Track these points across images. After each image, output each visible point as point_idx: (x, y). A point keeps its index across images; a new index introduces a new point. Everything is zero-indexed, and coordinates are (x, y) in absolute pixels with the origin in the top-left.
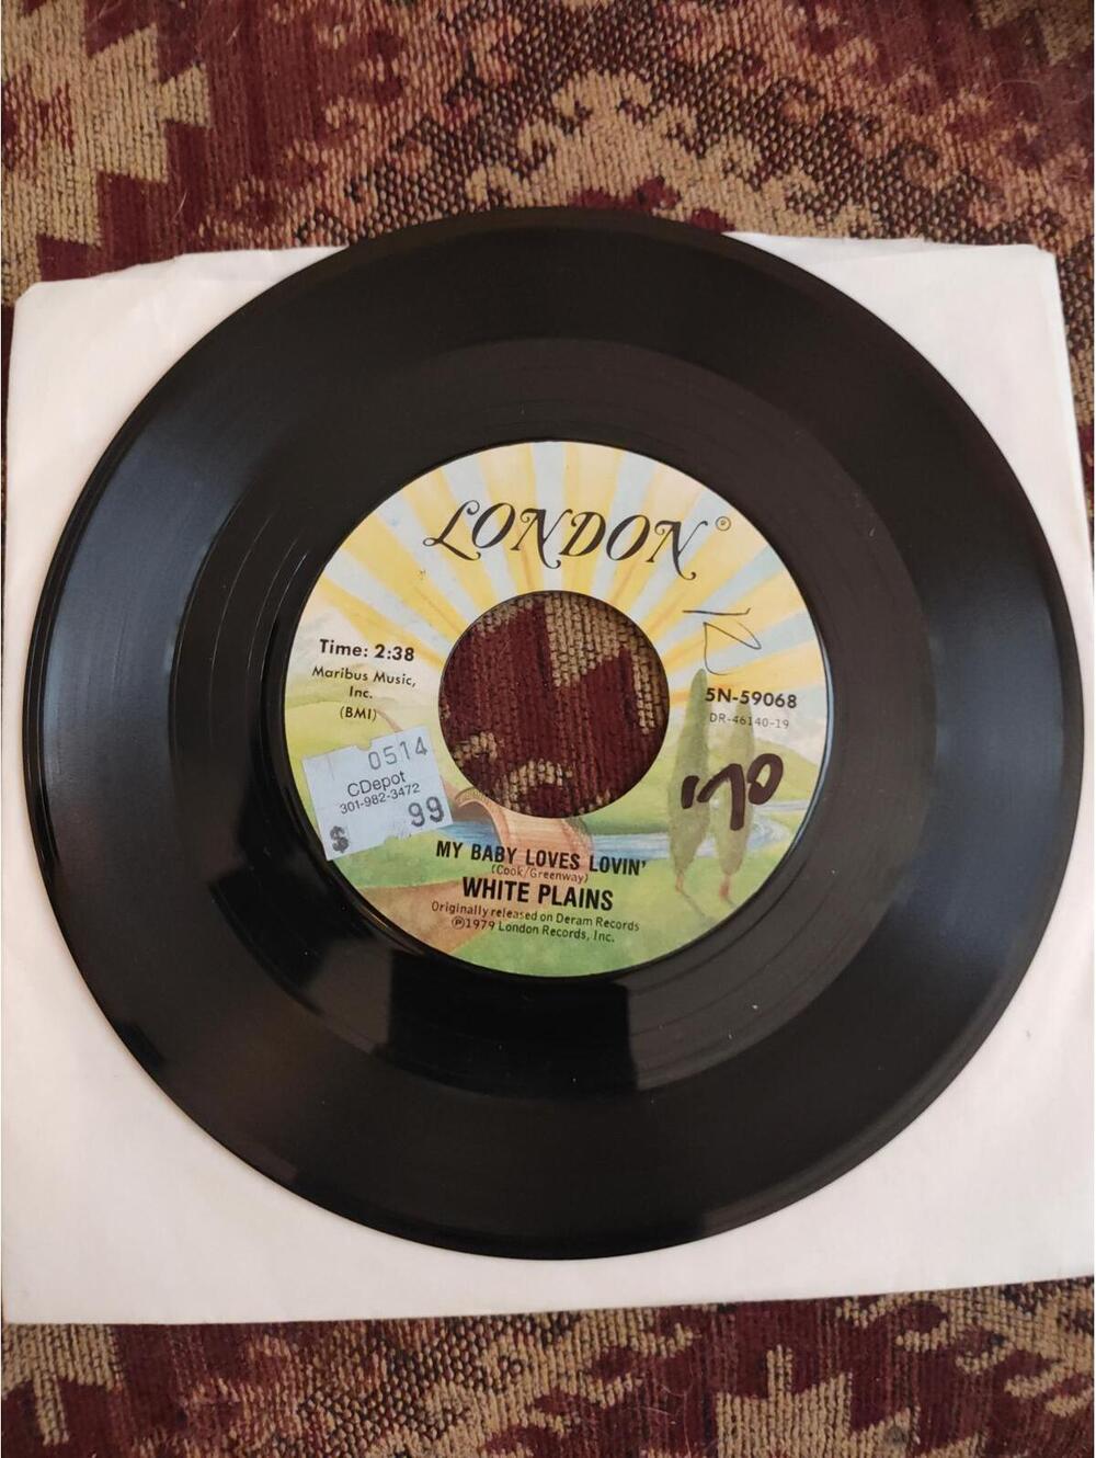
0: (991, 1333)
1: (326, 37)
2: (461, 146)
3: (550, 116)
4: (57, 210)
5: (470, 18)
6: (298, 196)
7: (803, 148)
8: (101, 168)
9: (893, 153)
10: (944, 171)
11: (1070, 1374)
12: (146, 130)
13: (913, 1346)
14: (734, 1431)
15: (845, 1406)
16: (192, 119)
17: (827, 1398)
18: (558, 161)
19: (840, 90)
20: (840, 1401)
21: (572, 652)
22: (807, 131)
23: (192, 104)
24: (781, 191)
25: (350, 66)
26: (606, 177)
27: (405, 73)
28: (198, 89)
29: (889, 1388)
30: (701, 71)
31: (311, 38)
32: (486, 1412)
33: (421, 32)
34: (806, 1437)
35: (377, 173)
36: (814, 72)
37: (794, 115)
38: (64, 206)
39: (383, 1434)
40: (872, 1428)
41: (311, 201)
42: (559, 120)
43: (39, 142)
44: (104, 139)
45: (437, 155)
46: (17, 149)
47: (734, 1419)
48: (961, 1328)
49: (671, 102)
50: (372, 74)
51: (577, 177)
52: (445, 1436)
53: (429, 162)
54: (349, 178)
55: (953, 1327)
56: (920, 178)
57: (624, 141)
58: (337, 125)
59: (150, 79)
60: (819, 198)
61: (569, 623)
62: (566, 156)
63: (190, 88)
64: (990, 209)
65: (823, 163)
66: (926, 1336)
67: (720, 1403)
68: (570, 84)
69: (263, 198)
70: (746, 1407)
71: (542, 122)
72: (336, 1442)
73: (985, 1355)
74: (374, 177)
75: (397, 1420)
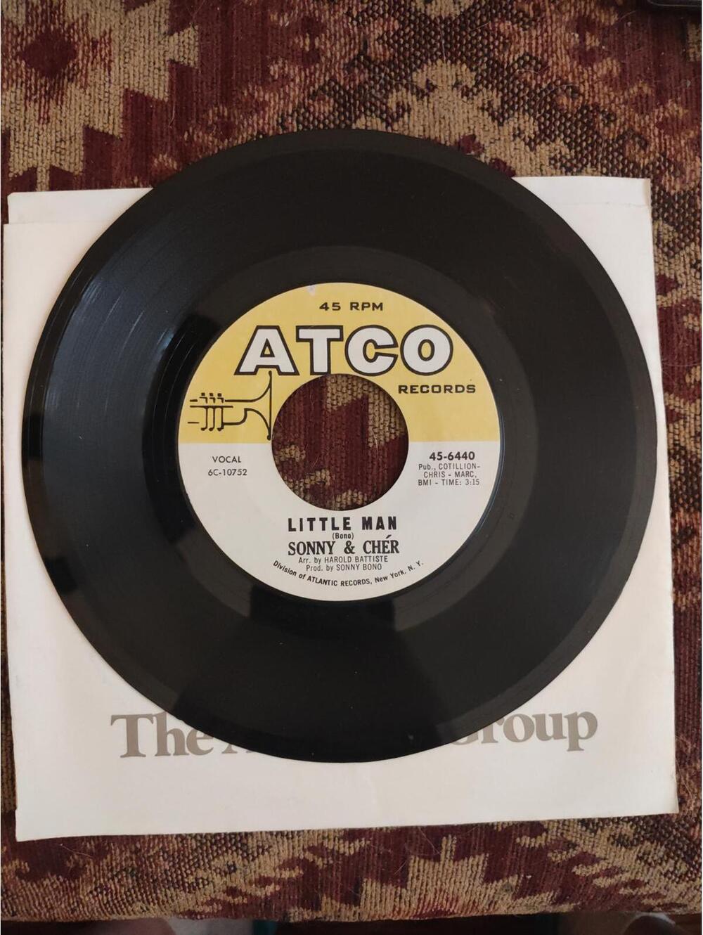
0: (570, 842)
1: (276, 18)
2: (352, 101)
3: (410, 86)
4: (97, 111)
5: (368, 15)
6: (248, 120)
7: (565, 127)
8: (126, 86)
9: (621, 137)
10: (650, 152)
11: (610, 866)
12: (157, 66)
13: (525, 844)
14: (418, 876)
15: (482, 870)
16: (186, 62)
17: (472, 865)
18: (411, 118)
19: (593, 91)
20: (480, 868)
21: (382, 427)
22: (569, 116)
23: (187, 51)
24: (548, 153)
25: (288, 38)
26: (440, 131)
27: (323, 47)
28: (192, 42)
29: (508, 863)
30: (508, 69)
31: (266, 17)
32: (281, 849)
33: (335, 21)
34: (458, 884)
35: (298, 113)
36: (579, 77)
37: (562, 104)
38: (102, 109)
39: (223, 854)
40: (495, 882)
41: (255, 125)
42: (415, 90)
43: (89, 64)
44: (130, 67)
45: (337, 105)
46: (75, 68)
47: (419, 871)
48: (554, 838)
49: (487, 87)
50: (302, 45)
51: (421, 128)
52: (257, 861)
53: (331, 109)
54: (280, 114)
55: (549, 837)
56: (634, 156)
57: (455, 108)
58: (277, 77)
59: (162, 31)
60: (570, 161)
61: (382, 410)
62: (416, 114)
63: (187, 40)
64: (675, 180)
65: (576, 138)
66: (533, 840)
67: (412, 861)
68: (425, 67)
69: (226, 120)
70: (426, 865)
71: (404, 90)
72: (196, 854)
73: (565, 853)
74: (296, 115)
75: (230, 848)
